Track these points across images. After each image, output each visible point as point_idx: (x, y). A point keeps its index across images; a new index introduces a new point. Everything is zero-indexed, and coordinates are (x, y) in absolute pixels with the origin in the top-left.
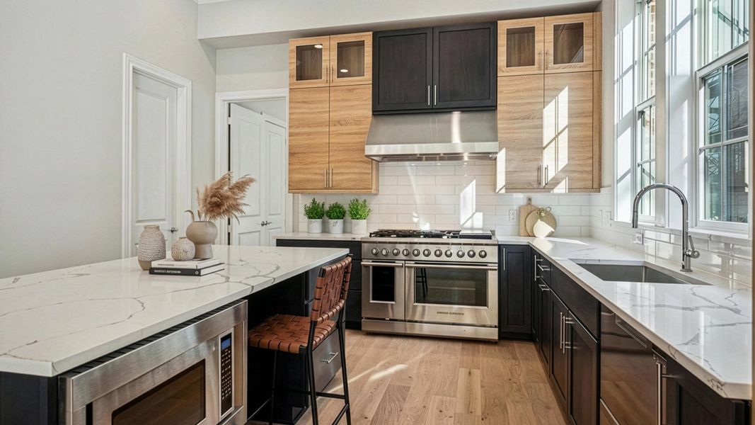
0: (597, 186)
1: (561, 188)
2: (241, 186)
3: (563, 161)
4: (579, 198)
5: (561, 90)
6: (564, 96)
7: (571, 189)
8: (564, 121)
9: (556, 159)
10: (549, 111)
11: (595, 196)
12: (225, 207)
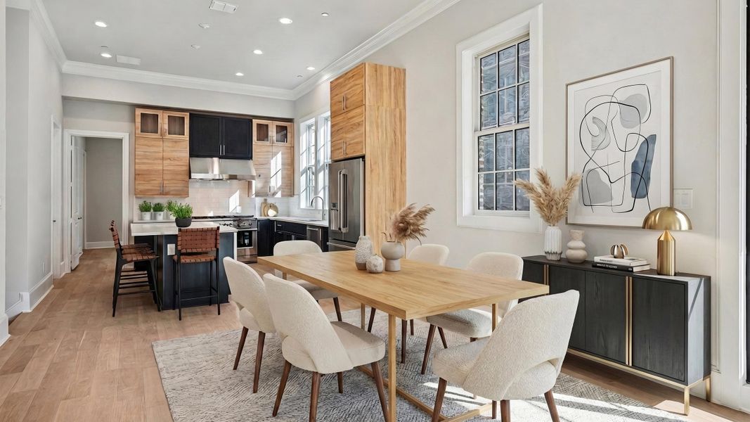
0: (292, 195)
1: (279, 195)
2: (423, 214)
3: (279, 184)
4: (285, 199)
5: (278, 153)
6: (279, 156)
7: (283, 196)
8: (280, 166)
9: (276, 182)
10: (273, 162)
11: (292, 198)
12: (409, 232)
